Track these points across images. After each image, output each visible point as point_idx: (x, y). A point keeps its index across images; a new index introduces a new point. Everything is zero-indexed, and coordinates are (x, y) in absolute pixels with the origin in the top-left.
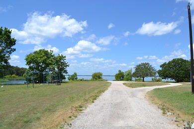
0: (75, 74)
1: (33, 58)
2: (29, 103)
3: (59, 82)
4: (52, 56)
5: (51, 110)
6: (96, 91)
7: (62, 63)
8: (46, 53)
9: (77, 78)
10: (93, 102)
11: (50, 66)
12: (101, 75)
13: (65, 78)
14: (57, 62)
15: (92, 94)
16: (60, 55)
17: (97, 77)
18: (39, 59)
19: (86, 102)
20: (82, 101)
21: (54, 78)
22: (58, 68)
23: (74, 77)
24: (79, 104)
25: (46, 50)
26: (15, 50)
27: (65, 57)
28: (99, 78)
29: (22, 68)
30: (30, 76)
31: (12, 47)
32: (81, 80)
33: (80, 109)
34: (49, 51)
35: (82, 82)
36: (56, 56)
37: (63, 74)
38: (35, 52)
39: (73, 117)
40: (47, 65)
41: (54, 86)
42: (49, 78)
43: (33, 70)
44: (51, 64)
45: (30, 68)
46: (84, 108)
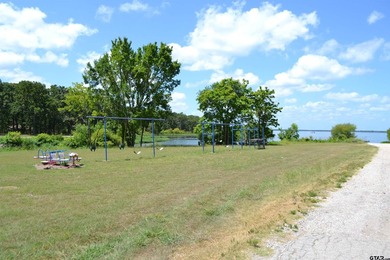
0: (295, 127)
1: (211, 96)
2: (211, 181)
3: (262, 144)
4: (247, 91)
5: (252, 196)
6: (344, 165)
7: (266, 104)
8: (235, 86)
9: (298, 136)
10: (340, 187)
11: (244, 112)
12: (353, 129)
13: (273, 136)
14: (257, 102)
15: (335, 170)
16: (264, 89)
17: (344, 133)
18: (222, 97)
19: (323, 187)
20: (315, 183)
21: (250, 135)
22: (259, 115)
23: (291, 134)
24: (309, 189)
25: (235, 79)
26: (179, 82)
27: (273, 92)
28: (349, 135)
29: (191, 117)
30: (206, 130)
31: (175, 78)
32: (307, 140)
33: (312, 197)
34: (241, 82)
35: (308, 143)
36: (255, 90)
37: (270, 127)
38: (215, 86)
39: (298, 213)
40: (238, 109)
41: (253, 150)
42: (241, 135)
43: (211, 119)
44: (244, 107)
45: (206, 115)
46: (320, 198)
